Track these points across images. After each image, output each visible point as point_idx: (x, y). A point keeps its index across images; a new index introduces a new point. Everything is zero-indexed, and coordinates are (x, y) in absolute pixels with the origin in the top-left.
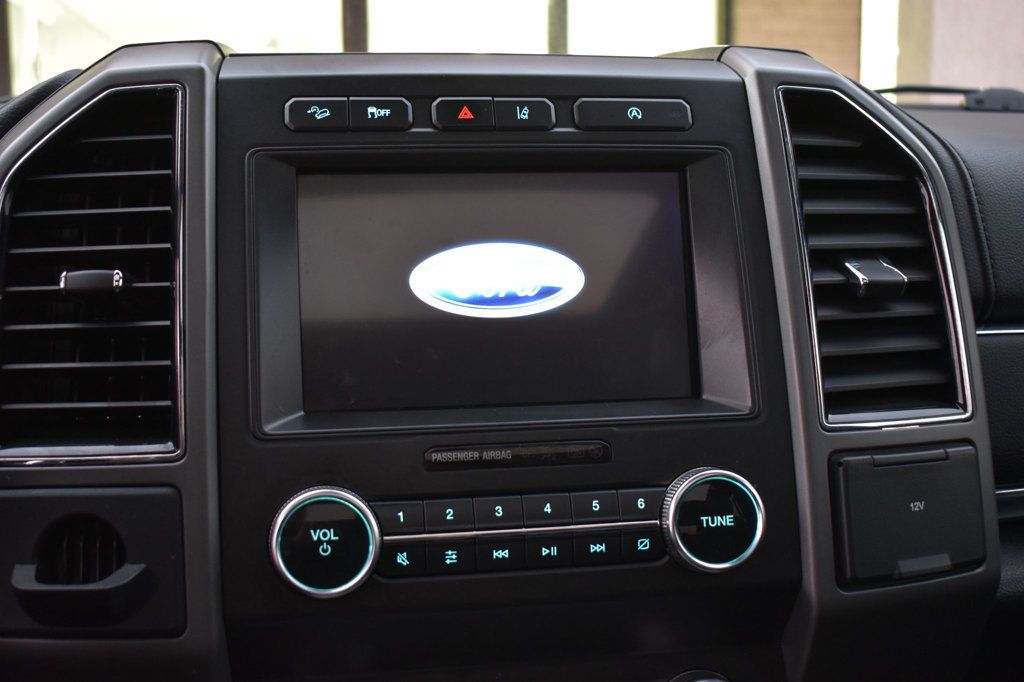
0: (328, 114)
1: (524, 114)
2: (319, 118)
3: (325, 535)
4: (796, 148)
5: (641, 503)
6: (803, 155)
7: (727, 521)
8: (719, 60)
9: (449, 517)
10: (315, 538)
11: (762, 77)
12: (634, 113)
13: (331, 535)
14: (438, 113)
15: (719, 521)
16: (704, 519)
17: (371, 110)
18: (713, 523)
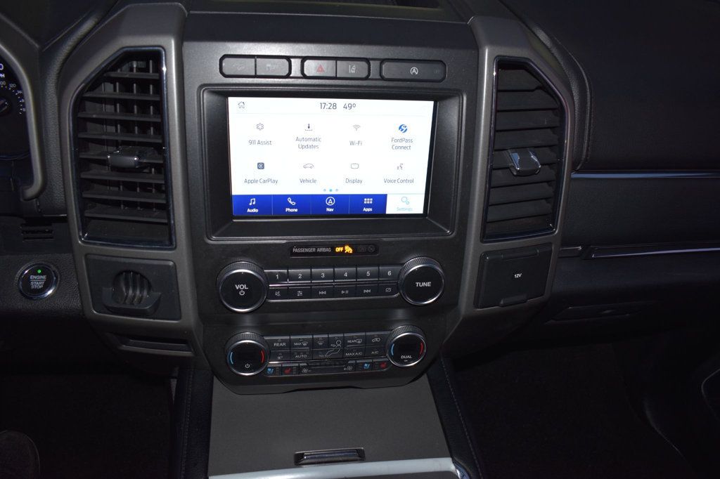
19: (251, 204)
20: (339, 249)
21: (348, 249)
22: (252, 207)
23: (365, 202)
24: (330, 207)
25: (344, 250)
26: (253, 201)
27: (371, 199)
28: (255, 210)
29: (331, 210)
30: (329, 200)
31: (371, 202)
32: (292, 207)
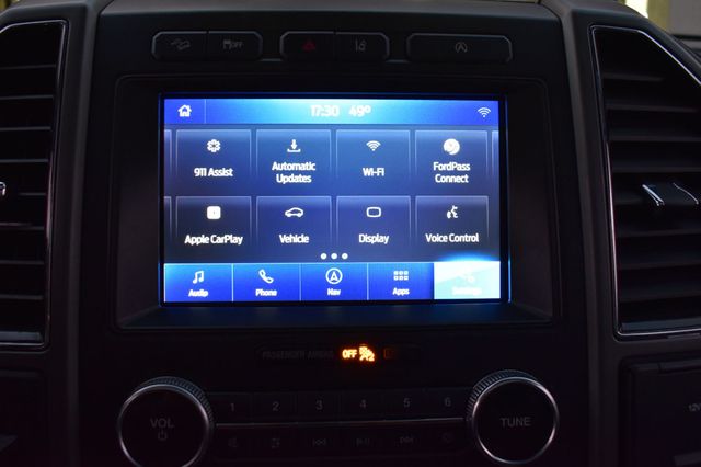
0: (188, 46)
1: (361, 47)
2: (181, 49)
3: (163, 423)
4: (605, 81)
5: (447, 402)
6: (611, 88)
7: (524, 422)
8: (539, 3)
9: (274, 409)
10: (154, 425)
11: (577, 17)
12: (461, 47)
13: (168, 423)
14: (285, 45)
15: (517, 421)
16: (504, 420)
17: (226, 42)
18: (511, 422)
19: (195, 281)
20: (348, 354)
21: (367, 354)
22: (197, 287)
23: (396, 278)
24: (335, 287)
25: (358, 356)
26: (199, 276)
27: (406, 273)
28: (203, 293)
29: (336, 292)
30: (331, 273)
31: (406, 278)
32: (267, 287)
